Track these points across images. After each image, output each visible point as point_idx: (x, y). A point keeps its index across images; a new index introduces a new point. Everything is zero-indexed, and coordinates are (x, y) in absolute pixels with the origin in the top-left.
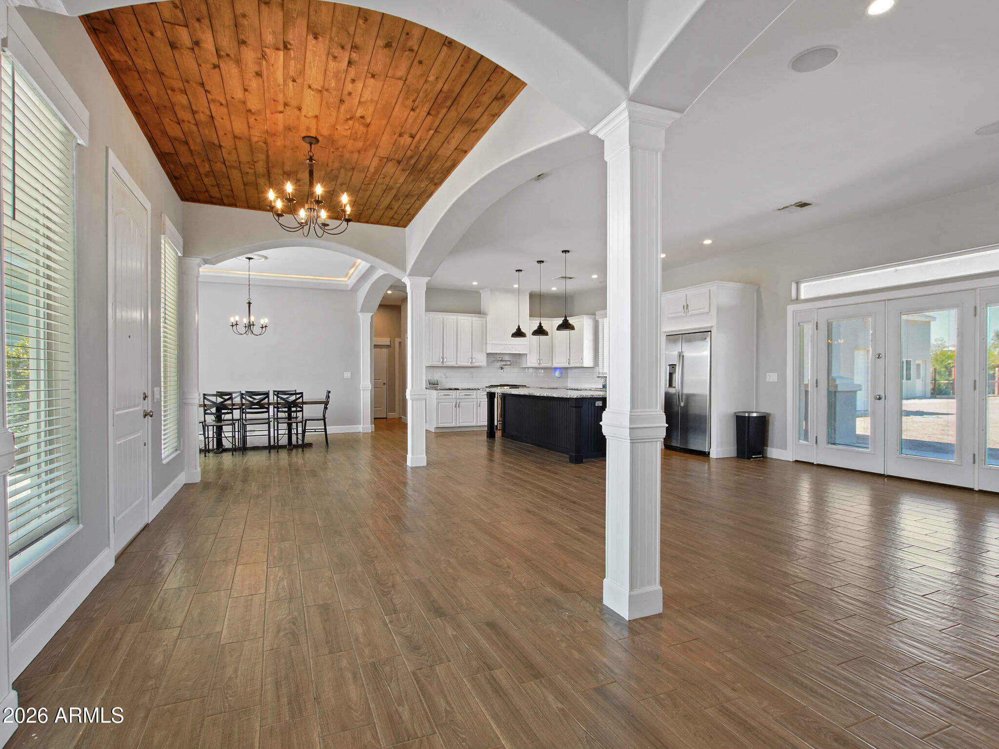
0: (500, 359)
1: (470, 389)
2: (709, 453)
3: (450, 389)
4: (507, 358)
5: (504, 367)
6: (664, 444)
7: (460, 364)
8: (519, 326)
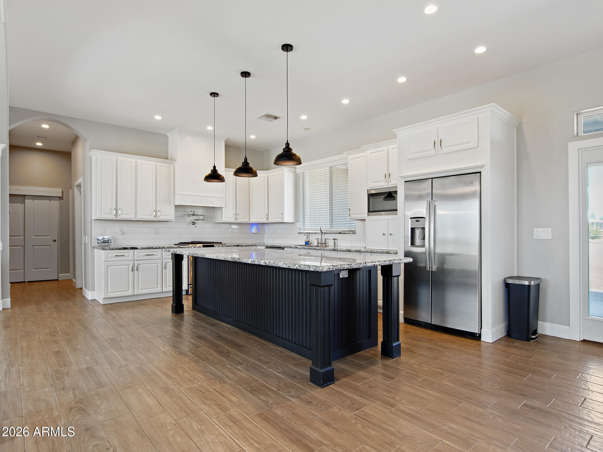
0: (192, 213)
1: (152, 248)
2: (480, 335)
3: (125, 248)
4: (199, 212)
5: (196, 221)
6: (404, 317)
7: (140, 217)
8: (215, 167)
